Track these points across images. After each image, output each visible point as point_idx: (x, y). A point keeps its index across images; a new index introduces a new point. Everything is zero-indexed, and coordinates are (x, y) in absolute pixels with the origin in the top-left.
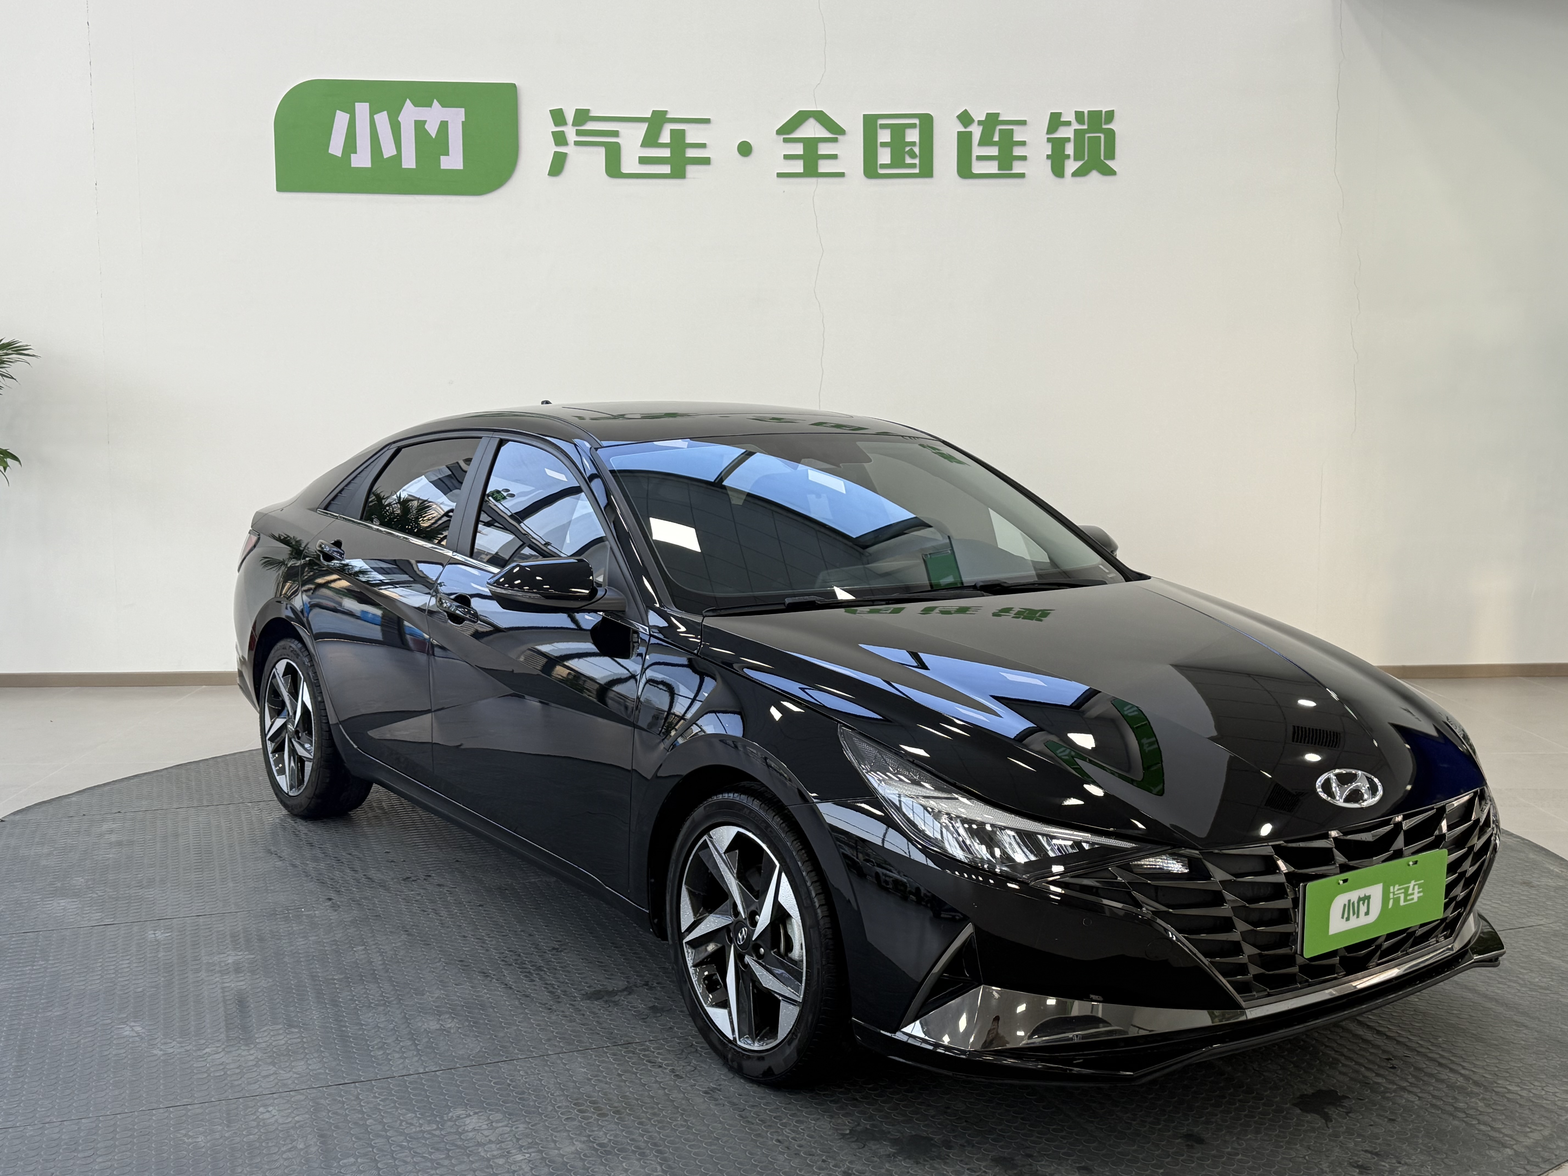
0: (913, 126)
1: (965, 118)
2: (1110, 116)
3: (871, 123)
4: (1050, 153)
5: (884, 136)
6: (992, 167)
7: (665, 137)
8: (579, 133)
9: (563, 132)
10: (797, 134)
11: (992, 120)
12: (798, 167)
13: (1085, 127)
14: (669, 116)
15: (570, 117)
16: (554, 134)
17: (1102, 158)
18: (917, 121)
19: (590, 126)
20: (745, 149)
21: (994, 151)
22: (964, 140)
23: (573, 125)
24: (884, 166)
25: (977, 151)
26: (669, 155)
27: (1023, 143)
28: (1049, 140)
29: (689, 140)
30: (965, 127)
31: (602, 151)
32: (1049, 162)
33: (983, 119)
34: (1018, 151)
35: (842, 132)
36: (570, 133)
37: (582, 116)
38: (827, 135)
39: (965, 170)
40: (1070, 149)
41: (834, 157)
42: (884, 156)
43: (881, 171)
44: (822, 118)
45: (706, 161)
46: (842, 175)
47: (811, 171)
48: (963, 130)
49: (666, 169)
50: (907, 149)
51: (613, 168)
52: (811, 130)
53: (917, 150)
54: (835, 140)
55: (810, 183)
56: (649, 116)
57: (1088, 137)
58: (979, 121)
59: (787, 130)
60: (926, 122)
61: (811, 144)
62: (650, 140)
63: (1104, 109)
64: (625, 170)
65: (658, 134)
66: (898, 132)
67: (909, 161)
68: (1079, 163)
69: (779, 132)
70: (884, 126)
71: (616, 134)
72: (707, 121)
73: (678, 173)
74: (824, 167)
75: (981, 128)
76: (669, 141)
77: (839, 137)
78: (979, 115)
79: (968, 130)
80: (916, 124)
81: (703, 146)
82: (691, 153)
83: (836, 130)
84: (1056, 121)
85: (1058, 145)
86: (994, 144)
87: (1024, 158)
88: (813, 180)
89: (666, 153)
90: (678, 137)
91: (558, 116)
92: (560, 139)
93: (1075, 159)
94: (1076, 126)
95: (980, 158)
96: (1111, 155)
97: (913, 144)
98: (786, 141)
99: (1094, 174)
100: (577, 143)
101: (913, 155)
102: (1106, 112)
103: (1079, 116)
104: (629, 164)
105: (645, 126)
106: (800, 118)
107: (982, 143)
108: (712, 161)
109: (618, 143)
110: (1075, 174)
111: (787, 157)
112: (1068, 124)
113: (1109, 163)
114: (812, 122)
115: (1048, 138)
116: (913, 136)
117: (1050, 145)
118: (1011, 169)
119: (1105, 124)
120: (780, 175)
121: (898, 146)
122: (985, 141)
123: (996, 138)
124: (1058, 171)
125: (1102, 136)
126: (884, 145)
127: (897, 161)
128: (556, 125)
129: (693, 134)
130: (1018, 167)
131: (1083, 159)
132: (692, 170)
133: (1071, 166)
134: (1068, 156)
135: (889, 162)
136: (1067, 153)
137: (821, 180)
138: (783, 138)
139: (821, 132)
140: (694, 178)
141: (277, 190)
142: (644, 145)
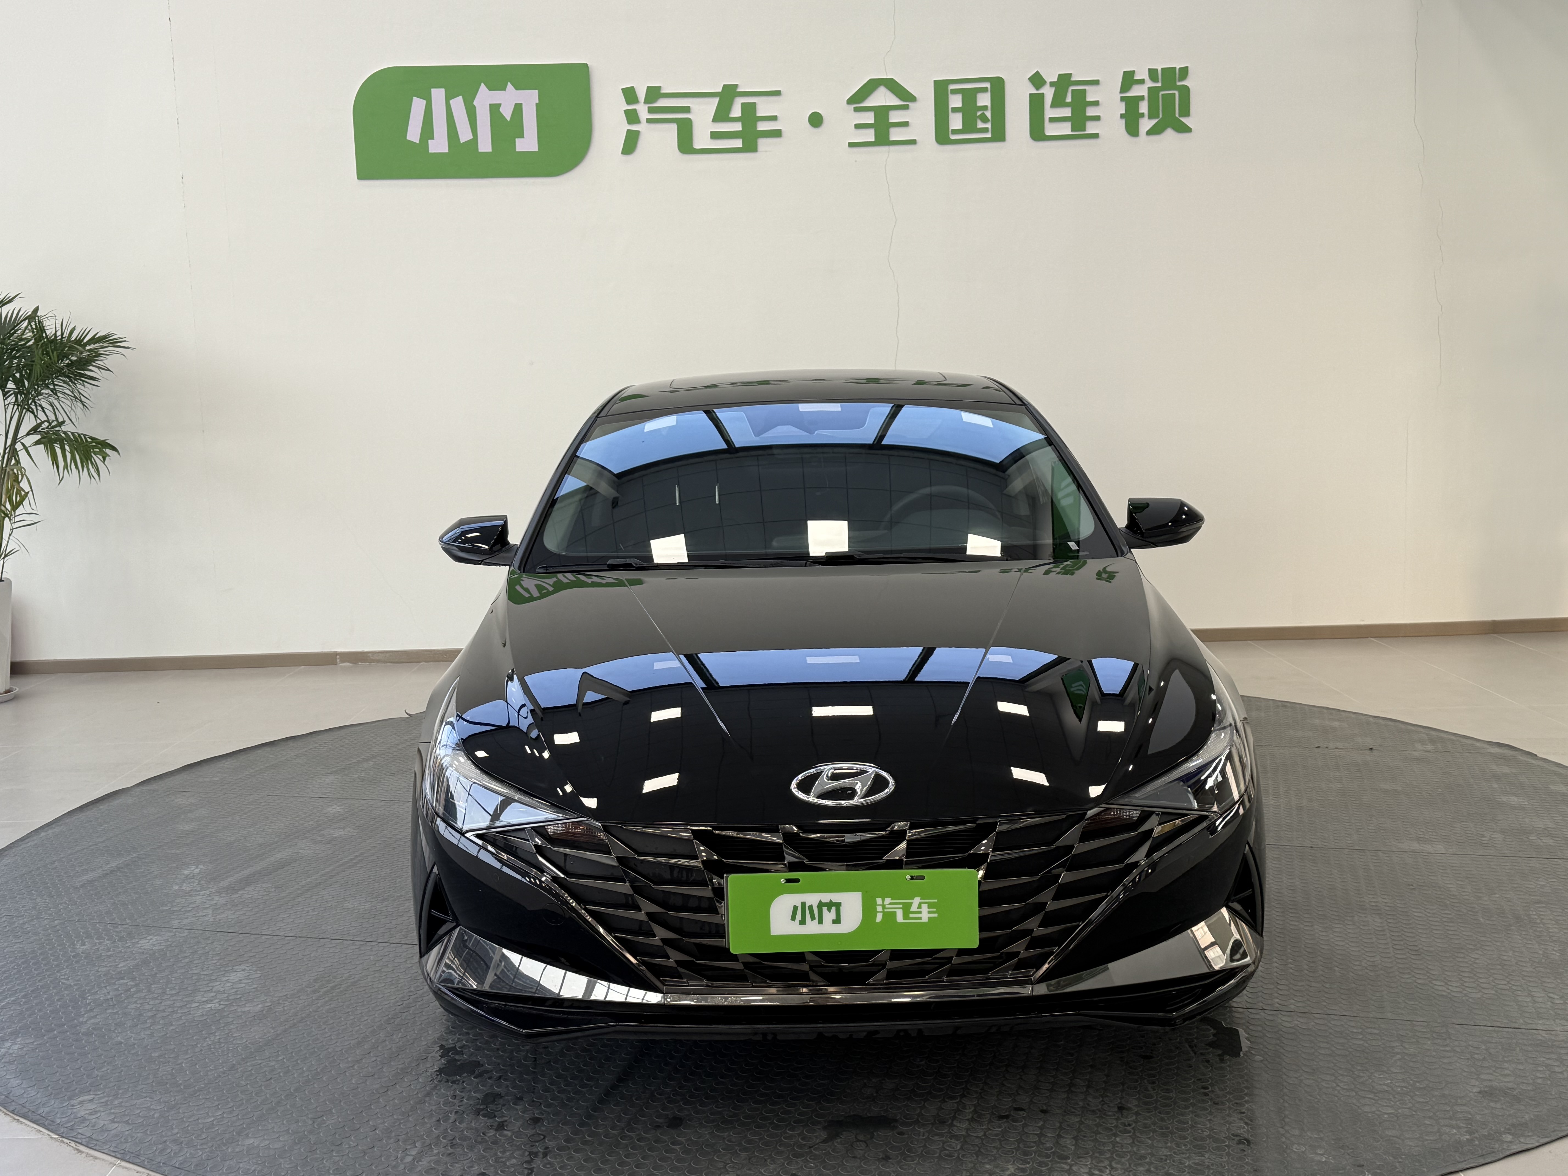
0: (984, 90)
1: (1037, 80)
2: (1184, 72)
3: (941, 89)
4: (1124, 112)
5: (956, 101)
6: (1066, 129)
7: (736, 112)
8: (651, 110)
9: (635, 109)
10: (867, 103)
11: (1064, 81)
12: (869, 136)
13: (1159, 84)
14: (739, 90)
15: (641, 94)
16: (627, 112)
17: (1177, 115)
18: (988, 85)
19: (662, 103)
20: (816, 120)
21: (1067, 112)
22: (1036, 102)
23: (645, 103)
24: (955, 132)
25: (1049, 113)
26: (740, 129)
27: (1096, 103)
28: (1122, 99)
29: (760, 113)
30: (1037, 89)
31: (674, 127)
32: (1123, 121)
33: (1055, 80)
34: (1091, 112)
35: (913, 99)
36: (642, 110)
37: (654, 93)
38: (898, 102)
39: (1037, 133)
40: (1144, 108)
41: (906, 124)
42: (956, 122)
43: (953, 137)
44: (892, 85)
45: (777, 134)
46: (913, 142)
47: (882, 139)
48: (1034, 91)
49: (738, 143)
50: (979, 113)
51: (686, 145)
52: (882, 98)
53: (988, 114)
54: (906, 108)
55: (882, 152)
56: (720, 90)
57: (1163, 95)
58: (1051, 83)
59: (857, 99)
60: (998, 86)
61: (881, 113)
62: (721, 115)
63: (1178, 66)
64: (697, 145)
65: (729, 109)
66: (969, 96)
67: (981, 125)
68: (1154, 122)
69: (850, 101)
70: (954, 92)
71: (687, 110)
72: (777, 93)
73: (750, 147)
74: (896, 135)
75: (1053, 89)
76: (739, 115)
77: (910, 104)
78: (1051, 77)
79: (1040, 91)
80: (987, 88)
81: (774, 118)
82: (762, 126)
83: (907, 97)
84: (1129, 80)
85: (1131, 104)
86: (1067, 105)
87: (1097, 118)
88: (885, 148)
89: (737, 127)
90: (749, 110)
91: (630, 95)
92: (632, 117)
93: (1150, 118)
94: (1149, 84)
95: (1052, 120)
96: (1186, 112)
97: (985, 108)
98: (856, 110)
99: (1169, 133)
100: (649, 121)
101: (984, 120)
102: (1180, 68)
103: (1153, 73)
104: (701, 140)
105: (716, 100)
106: (871, 86)
107: (1054, 105)
108: (783, 134)
109: (690, 119)
110: (1150, 133)
111: (858, 126)
112: (1142, 82)
113: (1184, 120)
114: (882, 90)
115: (1121, 97)
116: (984, 100)
117: (1123, 104)
118: (1085, 130)
119: (1179, 81)
120: (851, 145)
121: (970, 110)
122: (1058, 102)
123: (1069, 99)
124: (1132, 130)
125: (1177, 93)
126: (955, 110)
127: (969, 126)
128: (628, 103)
129: (764, 107)
130: (1091, 128)
131: (1158, 117)
132: (762, 143)
133: (1146, 124)
134: (1142, 115)
135: (961, 127)
136: (1141, 111)
137: (893, 148)
138: (854, 108)
139: (891, 100)
140: (766, 151)
141: (358, 178)
142: (715, 120)
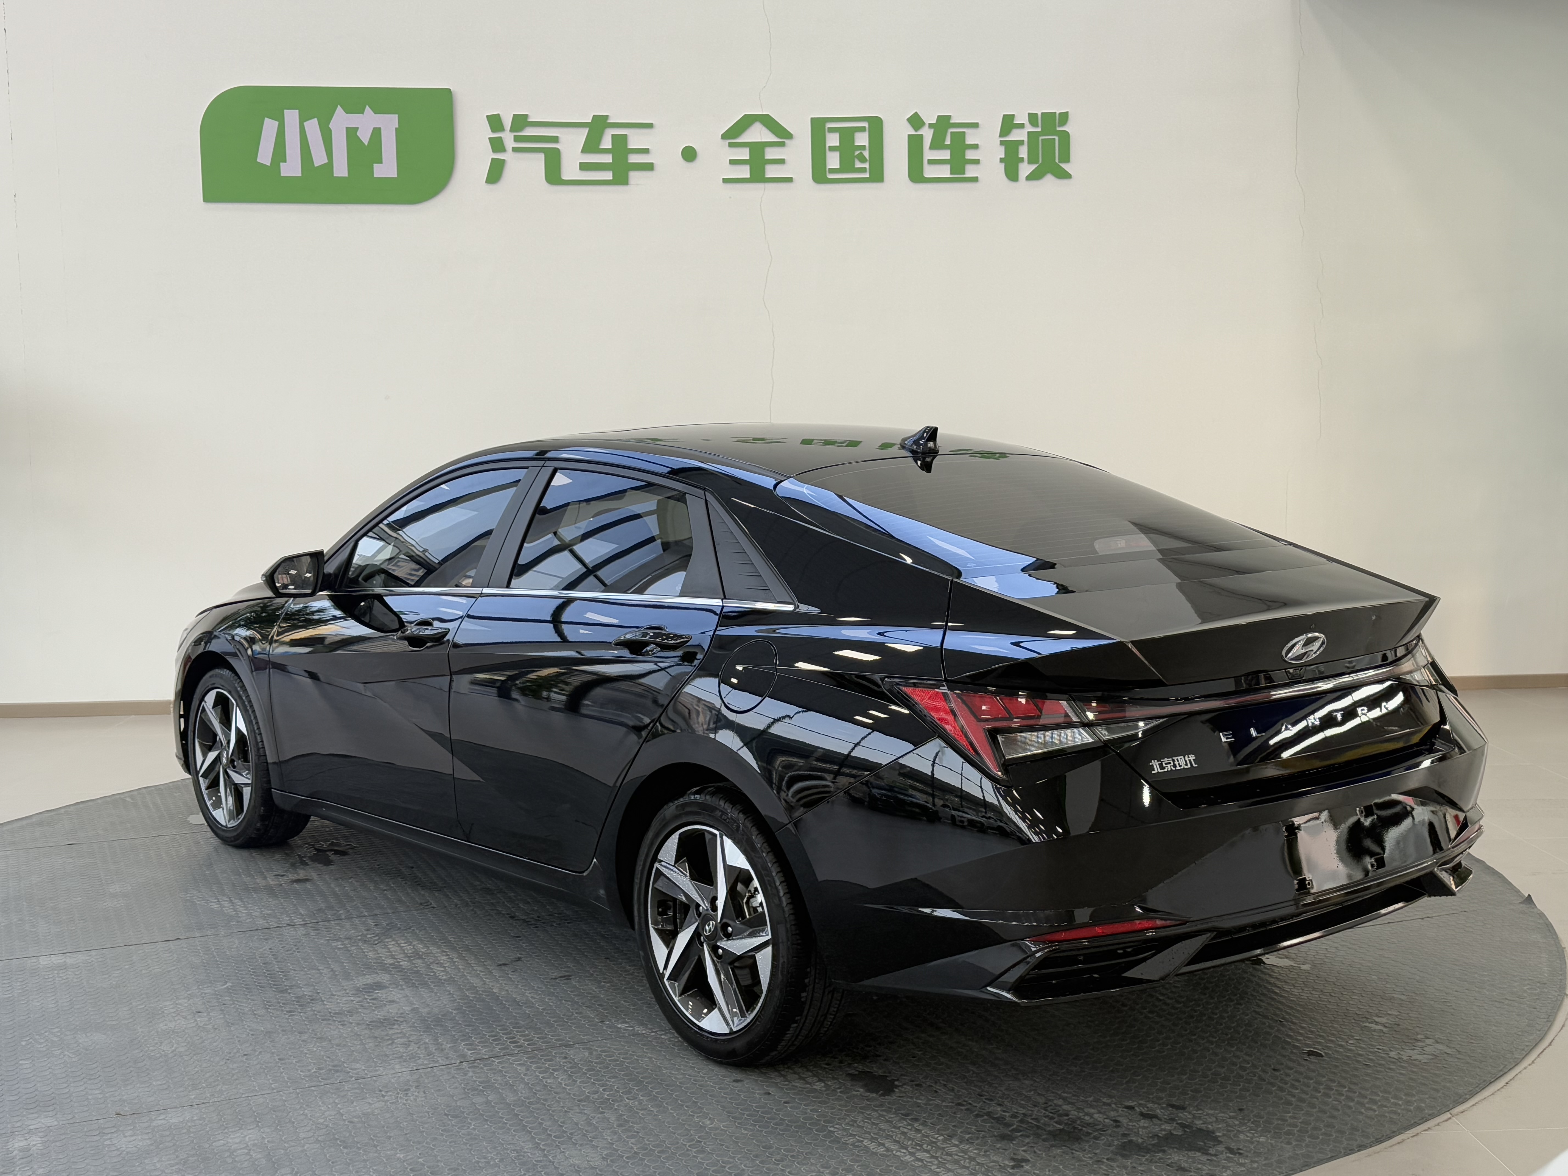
0: (862, 129)
1: (915, 121)
2: (1064, 118)
3: (818, 126)
4: (1003, 156)
5: (833, 140)
6: (945, 172)
7: (607, 143)
8: (517, 139)
9: (501, 137)
10: (743, 139)
11: (943, 123)
12: (744, 172)
13: (1039, 129)
14: (610, 121)
15: (507, 122)
16: (491, 140)
17: (1057, 161)
18: (865, 124)
19: (529, 132)
20: (689, 154)
21: (945, 155)
22: (915, 143)
23: (511, 131)
24: (832, 171)
25: (928, 155)
26: (611, 161)
27: (976, 147)
28: (1001, 143)
29: (631, 146)
30: (916, 130)
31: (542, 156)
32: (1003, 166)
33: (934, 122)
34: (970, 155)
35: (790, 136)
36: (508, 139)
37: (520, 121)
38: (772, 138)
39: (916, 175)
40: (1023, 152)
41: (782, 162)
42: (833, 161)
43: (831, 176)
44: (768, 122)
45: (649, 167)
46: (790, 180)
47: (758, 176)
48: (913, 133)
49: (608, 176)
50: (857, 153)
51: (553, 175)
52: (758, 134)
53: (866, 154)
54: (782, 145)
55: (757, 189)
56: (590, 121)
57: (1042, 140)
58: (929, 124)
59: (732, 135)
60: (876, 126)
61: (757, 149)
62: (591, 146)
63: (1058, 111)
64: (565, 177)
65: (599, 140)
66: (847, 135)
67: (858, 165)
68: (1034, 167)
69: (724, 136)
70: (832, 130)
71: (555, 139)
72: (650, 126)
73: (621, 179)
74: (771, 172)
75: (932, 131)
76: (610, 147)
77: (786, 141)
78: (929, 118)
79: (919, 133)
80: (865, 127)
81: (646, 151)
82: (634, 159)
83: (783, 134)
84: (1008, 124)
85: (1011, 148)
86: (946, 147)
87: (977, 162)
88: (761, 186)
89: (608, 159)
90: (620, 142)
91: (495, 122)
92: (497, 145)
93: (1029, 162)
94: (1029, 128)
95: (931, 162)
96: (1066, 158)
97: (863, 147)
98: (731, 145)
99: (1050, 179)
100: (515, 150)
101: (862, 159)
102: (1059, 114)
103: (1032, 118)
104: (570, 170)
105: (585, 131)
106: (746, 122)
107: (933, 147)
108: (656, 167)
109: (557, 149)
110: (1030, 178)
111: (733, 162)
112: (1021, 126)
113: (1064, 166)
114: (758, 126)
115: (1001, 141)
116: (862, 139)
117: (1002, 148)
118: (964, 173)
119: (1060, 126)
120: (726, 181)
121: (847, 150)
122: (937, 144)
123: (948, 142)
124: (1012, 174)
125: (1057, 138)
126: (832, 149)
127: (847, 165)
128: (493, 131)
129: (636, 140)
130: (971, 171)
131: (1037, 162)
132: (634, 176)
133: (1025, 169)
134: (1022, 160)
135: (838, 166)
136: (1020, 156)
137: (769, 185)
138: (729, 143)
139: (770, 137)
140: (637, 185)
141: (204, 201)
142: (584, 151)
